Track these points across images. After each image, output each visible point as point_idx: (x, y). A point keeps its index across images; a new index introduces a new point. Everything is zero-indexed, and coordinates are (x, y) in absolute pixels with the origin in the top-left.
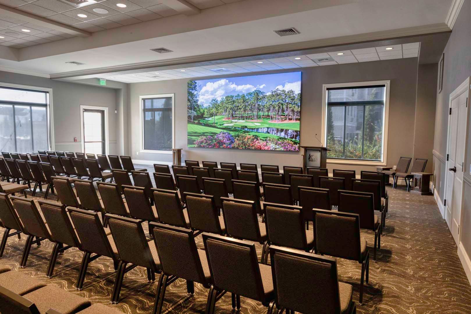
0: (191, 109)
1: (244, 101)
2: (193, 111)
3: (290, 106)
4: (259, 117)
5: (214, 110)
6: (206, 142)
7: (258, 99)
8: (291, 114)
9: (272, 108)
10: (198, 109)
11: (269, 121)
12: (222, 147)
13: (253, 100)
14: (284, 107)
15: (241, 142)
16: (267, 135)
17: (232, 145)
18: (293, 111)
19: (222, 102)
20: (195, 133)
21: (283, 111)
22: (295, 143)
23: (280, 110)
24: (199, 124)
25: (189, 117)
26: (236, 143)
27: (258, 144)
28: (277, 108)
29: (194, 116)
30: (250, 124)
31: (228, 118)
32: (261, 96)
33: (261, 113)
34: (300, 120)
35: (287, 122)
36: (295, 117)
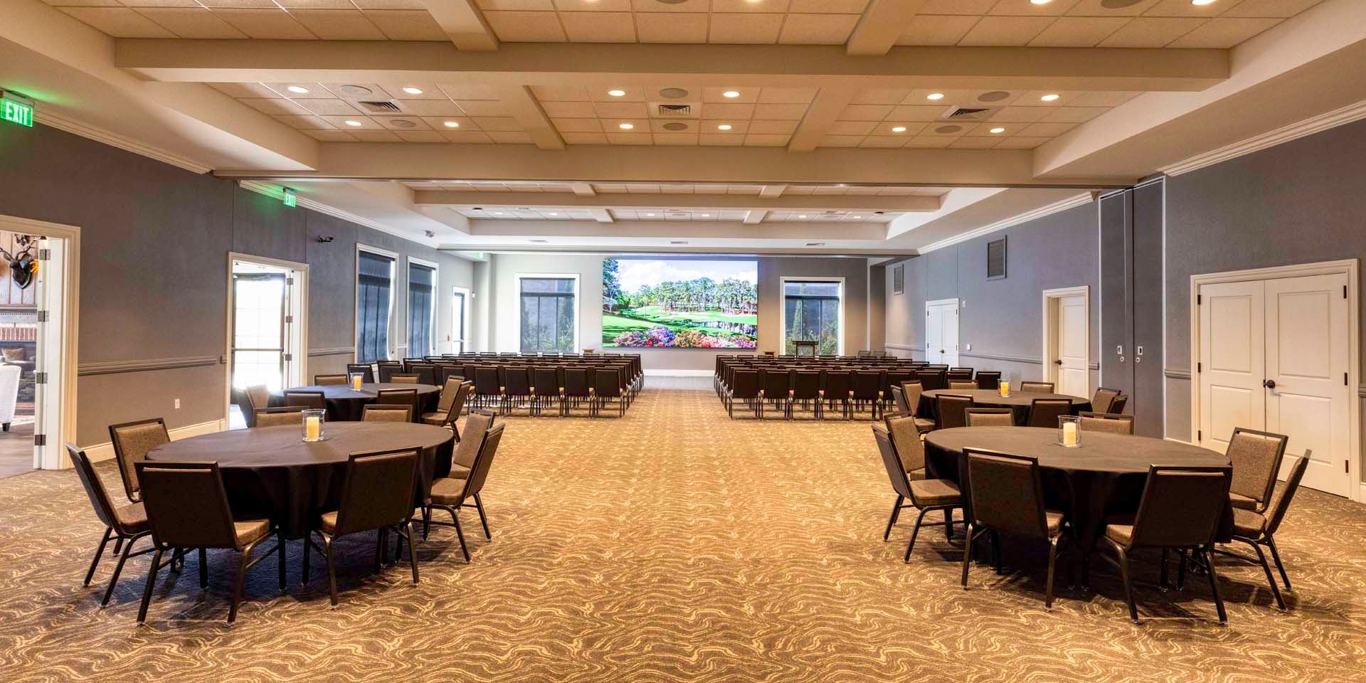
0: (609, 296)
1: (687, 290)
2: (611, 299)
3: (746, 297)
4: (707, 309)
5: (645, 299)
6: (633, 340)
7: (705, 288)
8: (746, 306)
9: (723, 299)
10: (619, 296)
11: (720, 314)
12: (656, 345)
13: (699, 289)
14: (739, 299)
15: (684, 338)
16: (718, 330)
17: (672, 343)
18: (748, 303)
19: (657, 290)
20: (615, 327)
21: (737, 303)
22: (752, 339)
23: (734, 302)
24: (621, 315)
25: (606, 307)
26: (677, 340)
27: (705, 341)
28: (730, 299)
29: (614, 306)
30: (695, 317)
31: (666, 310)
32: (709, 284)
33: (710, 305)
34: (756, 313)
35: (742, 315)
36: (751, 310)
